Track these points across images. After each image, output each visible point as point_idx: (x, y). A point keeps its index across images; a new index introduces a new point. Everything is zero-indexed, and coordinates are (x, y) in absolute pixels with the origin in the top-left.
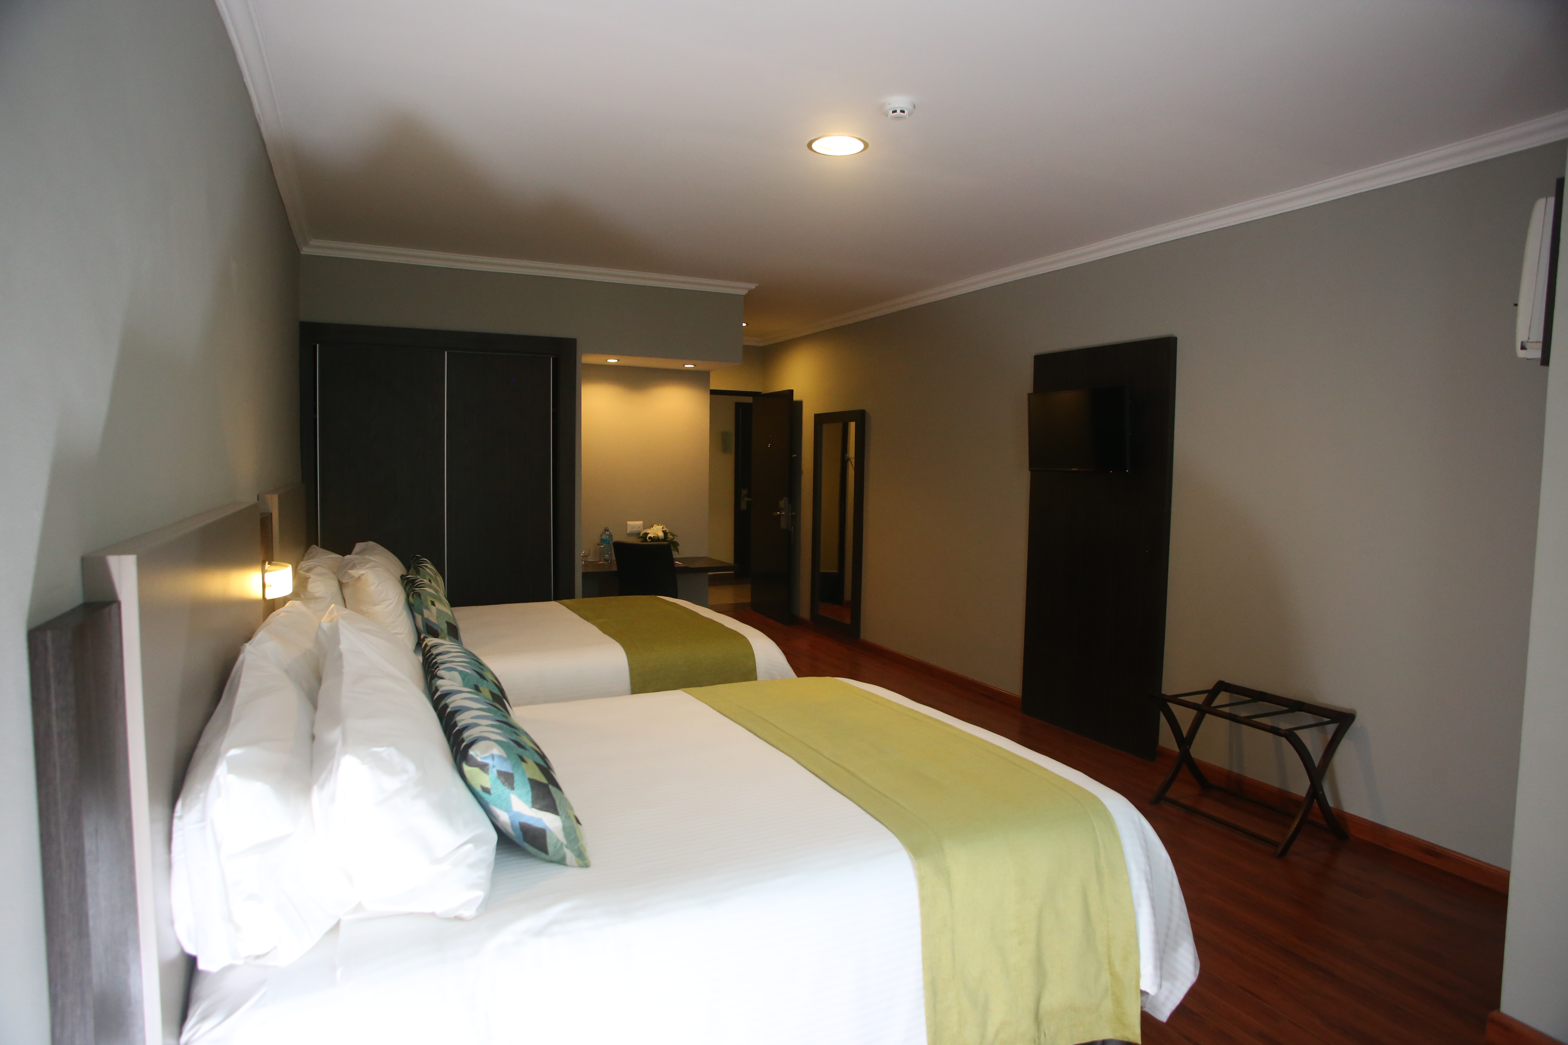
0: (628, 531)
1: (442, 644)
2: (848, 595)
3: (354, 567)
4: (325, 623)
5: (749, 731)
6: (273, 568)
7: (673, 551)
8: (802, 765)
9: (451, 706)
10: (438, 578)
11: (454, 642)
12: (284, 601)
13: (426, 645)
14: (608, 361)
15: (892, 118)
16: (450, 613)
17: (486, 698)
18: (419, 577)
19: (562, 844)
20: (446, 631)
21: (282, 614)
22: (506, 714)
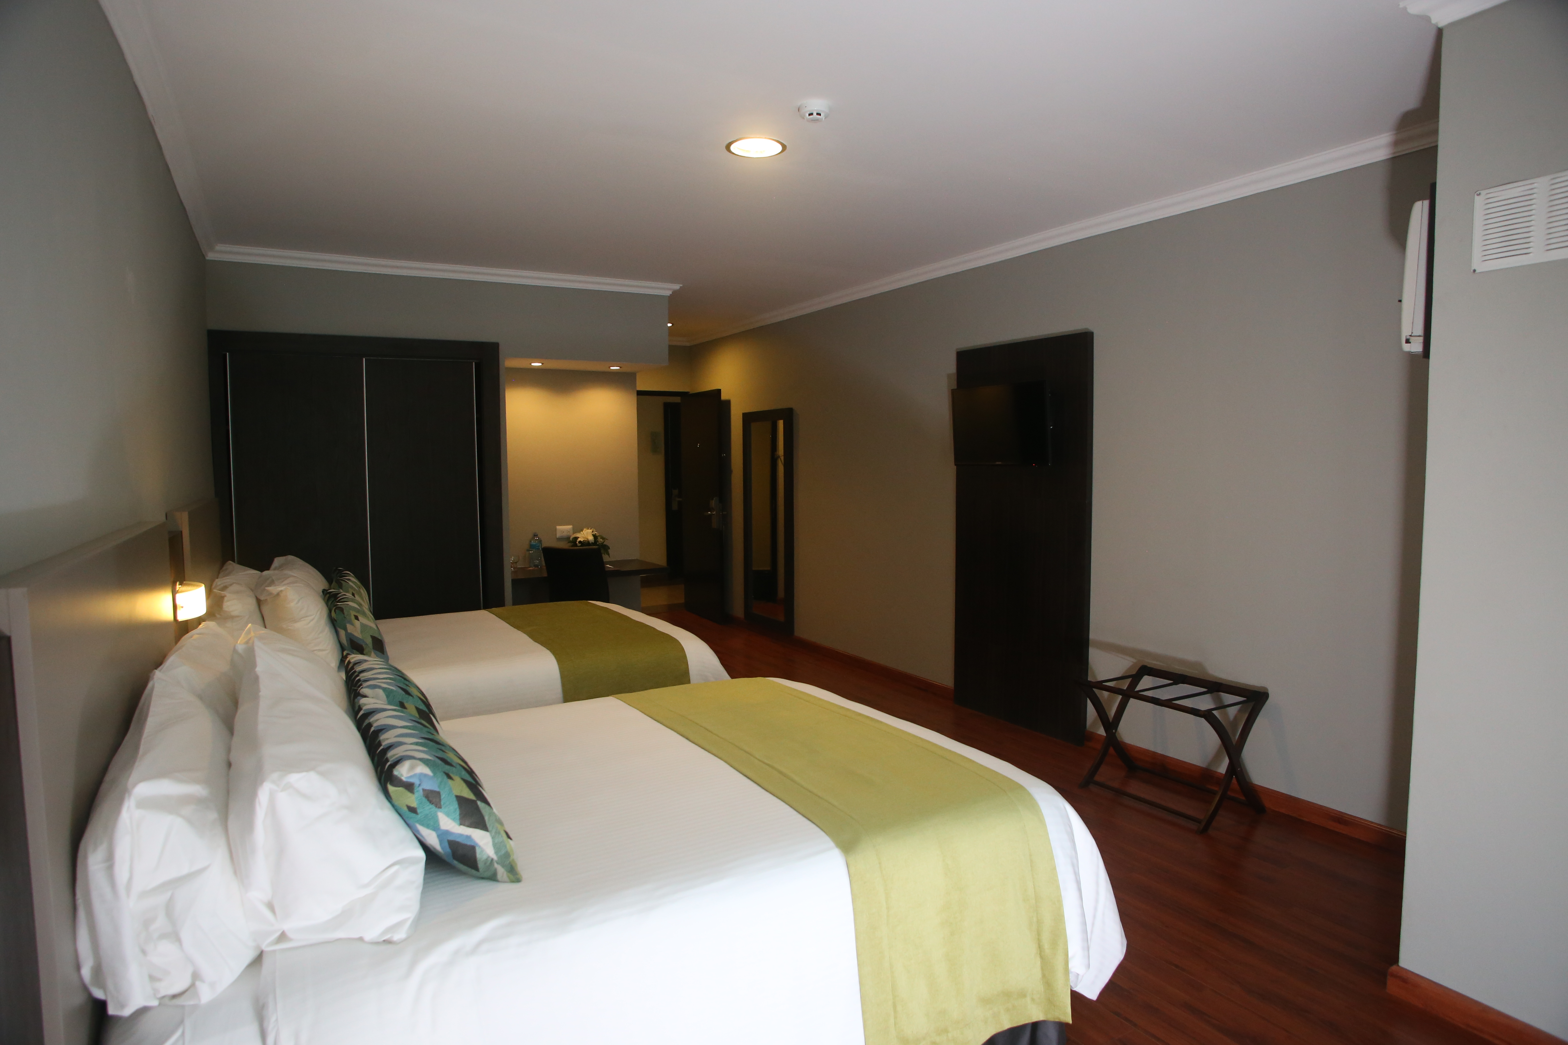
0: (558, 536)
1: (366, 661)
2: (781, 593)
3: (272, 583)
4: (240, 647)
5: (682, 735)
6: (184, 588)
7: (603, 555)
8: (734, 768)
9: (375, 725)
10: (362, 591)
11: (381, 658)
12: (199, 621)
13: (349, 662)
14: (532, 364)
15: (808, 121)
16: (374, 626)
17: (411, 715)
18: (341, 591)
19: (492, 860)
20: (371, 645)
21: (195, 636)
22: (433, 731)
